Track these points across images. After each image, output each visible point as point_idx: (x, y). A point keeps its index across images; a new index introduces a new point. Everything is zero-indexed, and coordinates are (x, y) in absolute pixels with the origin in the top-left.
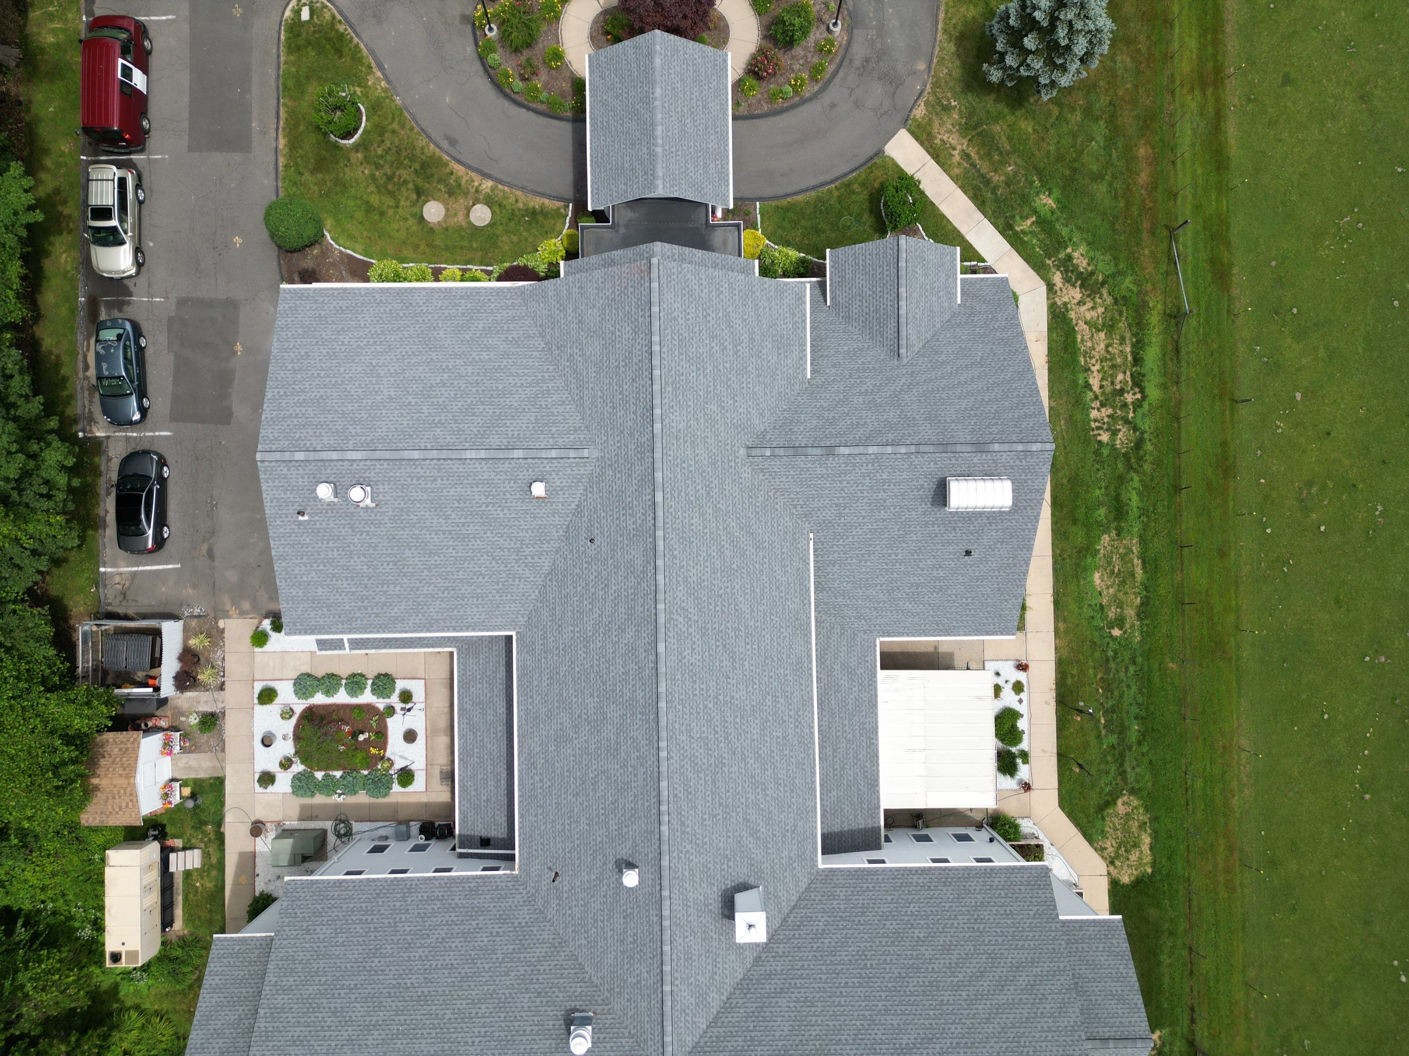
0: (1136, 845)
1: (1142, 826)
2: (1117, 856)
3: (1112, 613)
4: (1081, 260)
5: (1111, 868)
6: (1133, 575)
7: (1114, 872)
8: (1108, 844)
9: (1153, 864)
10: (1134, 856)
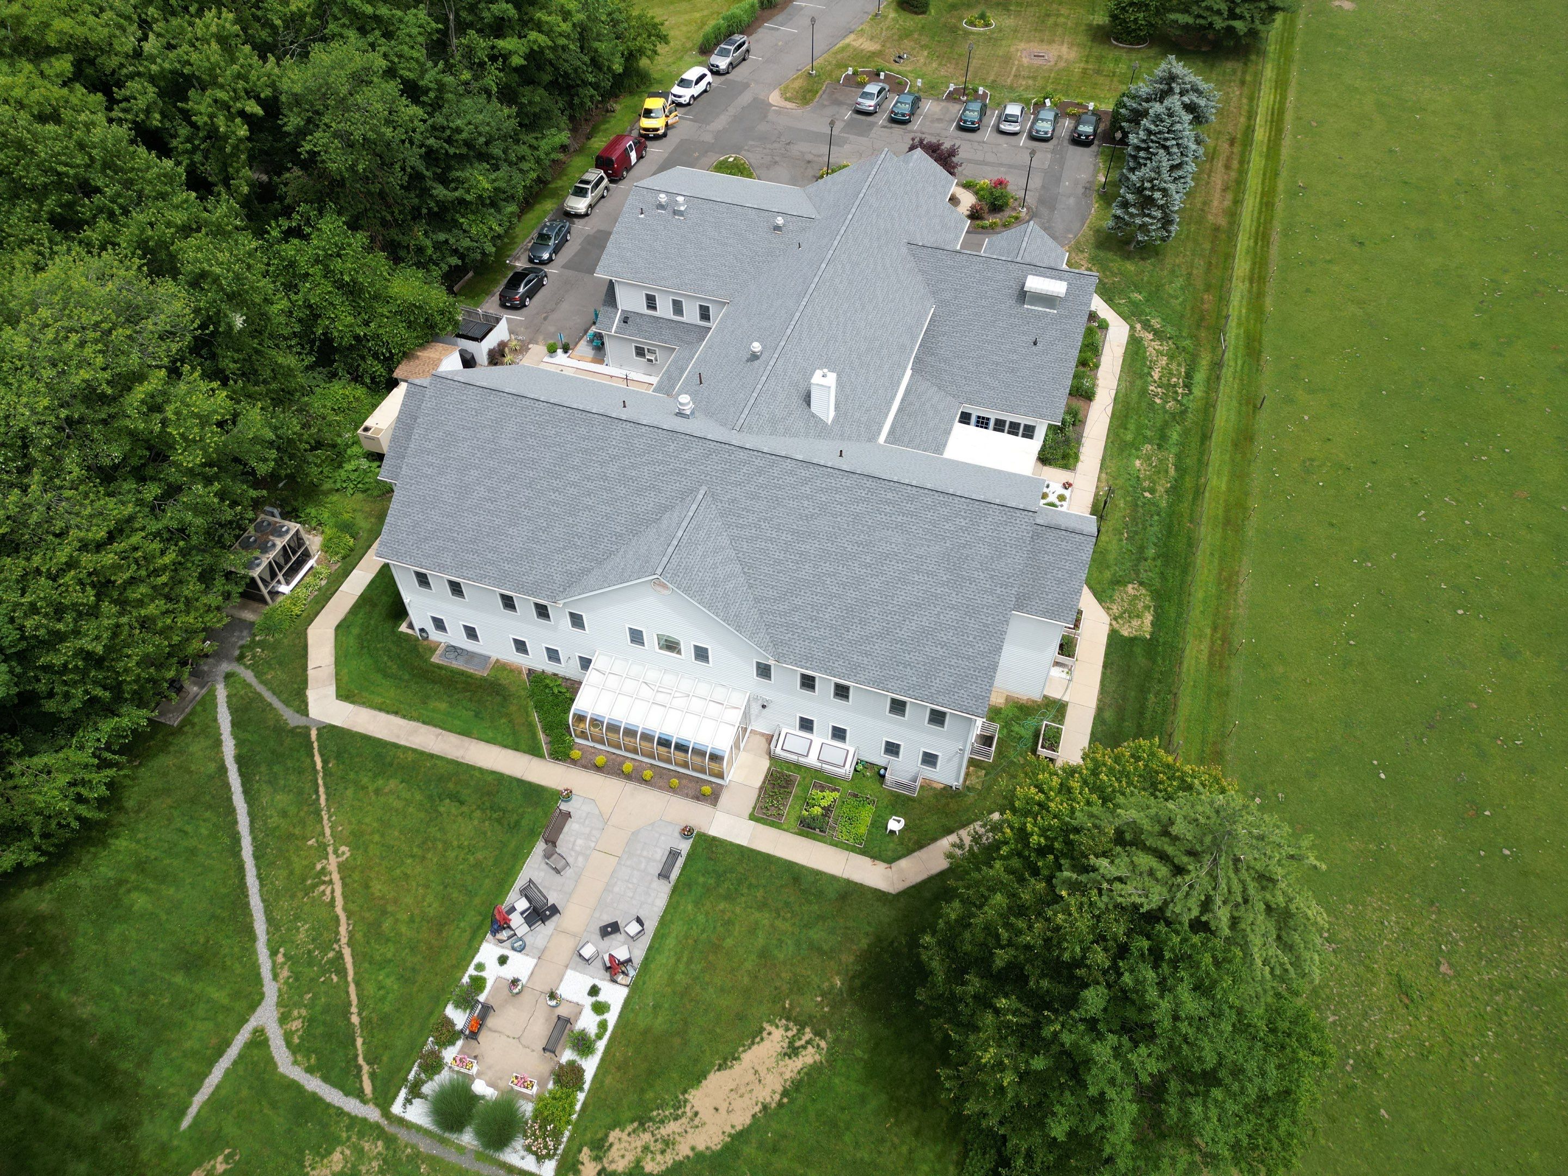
0: (1138, 616)
1: (1147, 608)
2: (1121, 617)
3: (1146, 484)
4: (1156, 323)
5: (1114, 623)
6: (1167, 471)
7: (1116, 626)
8: (1115, 607)
9: (1152, 634)
10: (1135, 623)
